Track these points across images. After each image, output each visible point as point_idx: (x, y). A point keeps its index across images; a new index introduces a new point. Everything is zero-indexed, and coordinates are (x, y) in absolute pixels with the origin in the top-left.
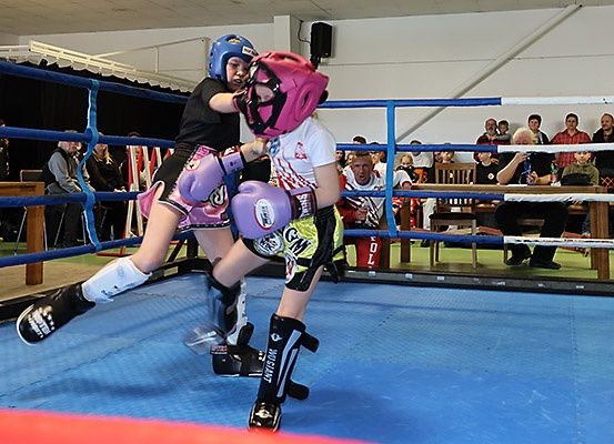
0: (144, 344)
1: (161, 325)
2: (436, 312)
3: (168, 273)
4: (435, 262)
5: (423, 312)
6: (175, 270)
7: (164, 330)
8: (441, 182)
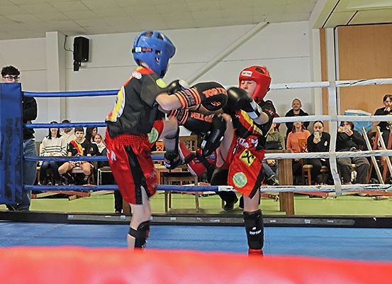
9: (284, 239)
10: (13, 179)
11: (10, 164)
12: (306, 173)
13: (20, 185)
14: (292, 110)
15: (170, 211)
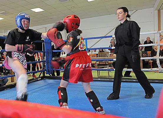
0: (33, 94)
1: (37, 90)
2: (97, 87)
3: (39, 79)
4: (99, 76)
5: (94, 87)
6: (40, 78)
7: (37, 91)
8: (100, 57)
9: (137, 87)
10: (50, 67)
11: (49, 62)
12: (150, 64)
13: (52, 69)
14: (146, 41)
15: (99, 77)
